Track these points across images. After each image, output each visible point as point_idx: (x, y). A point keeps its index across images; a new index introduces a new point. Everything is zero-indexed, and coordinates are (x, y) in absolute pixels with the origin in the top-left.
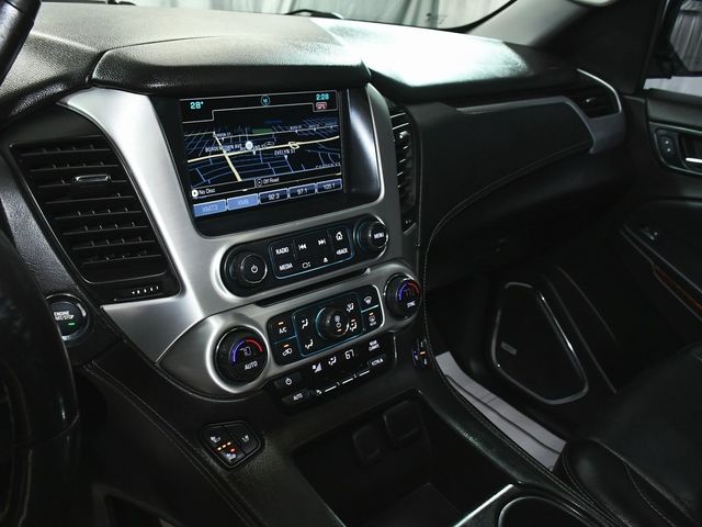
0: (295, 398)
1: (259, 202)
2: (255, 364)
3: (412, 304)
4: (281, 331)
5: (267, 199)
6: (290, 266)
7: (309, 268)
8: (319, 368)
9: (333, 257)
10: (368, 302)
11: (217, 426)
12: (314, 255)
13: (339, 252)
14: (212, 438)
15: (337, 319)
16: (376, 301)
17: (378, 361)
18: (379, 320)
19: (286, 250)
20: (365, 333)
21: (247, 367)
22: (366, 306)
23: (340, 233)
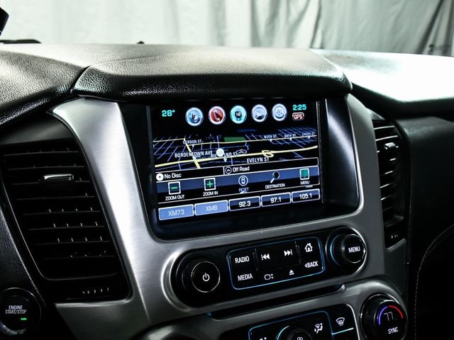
1: (228, 208)
3: (395, 330)
5: (238, 207)
6: (250, 276)
7: (271, 281)
9: (300, 270)
10: (341, 323)
12: (279, 266)
13: (308, 265)
16: (349, 322)
19: (246, 259)
22: (337, 328)
23: (309, 244)
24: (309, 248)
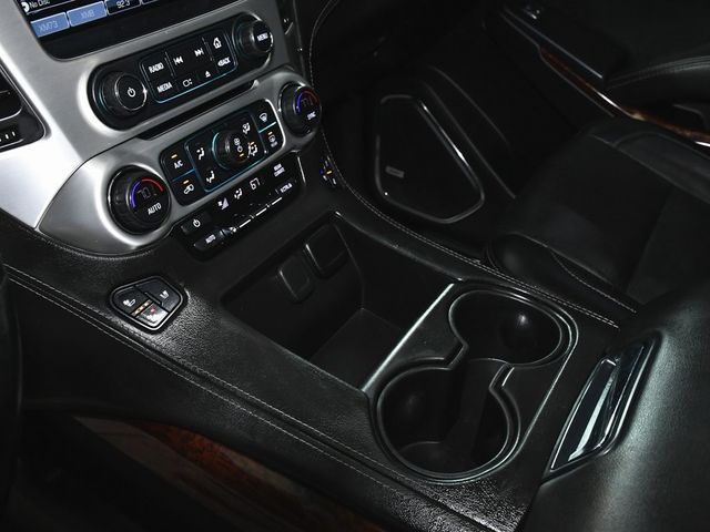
0: (208, 241)
1: (106, 12)
2: (158, 206)
3: (313, 115)
4: (176, 166)
5: (117, 8)
6: (169, 86)
7: (191, 87)
8: (226, 205)
9: (215, 70)
10: (264, 119)
11: (129, 287)
12: (194, 68)
13: (222, 63)
14: (126, 302)
15: (237, 142)
16: (271, 118)
17: (286, 187)
18: (279, 140)
19: (159, 67)
20: (268, 156)
21: (150, 211)
22: (263, 125)
23: (217, 39)
24: (217, 44)
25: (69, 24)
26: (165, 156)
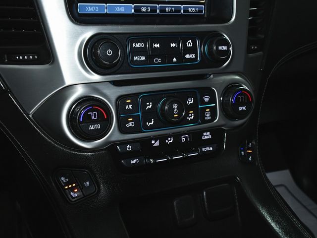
0: (132, 162)
1: (133, 11)
2: (98, 126)
3: (244, 108)
4: (127, 107)
5: (140, 11)
6: (143, 58)
7: (159, 63)
8: (157, 144)
9: (181, 58)
10: (207, 100)
12: (166, 54)
13: (188, 56)
14: (63, 179)
15: (175, 106)
16: (213, 100)
17: (208, 149)
18: (214, 116)
19: (141, 45)
20: (199, 124)
21: (91, 128)
22: (204, 103)
23: (190, 41)
24: (190, 44)
25: (106, 11)
26: (121, 99)
